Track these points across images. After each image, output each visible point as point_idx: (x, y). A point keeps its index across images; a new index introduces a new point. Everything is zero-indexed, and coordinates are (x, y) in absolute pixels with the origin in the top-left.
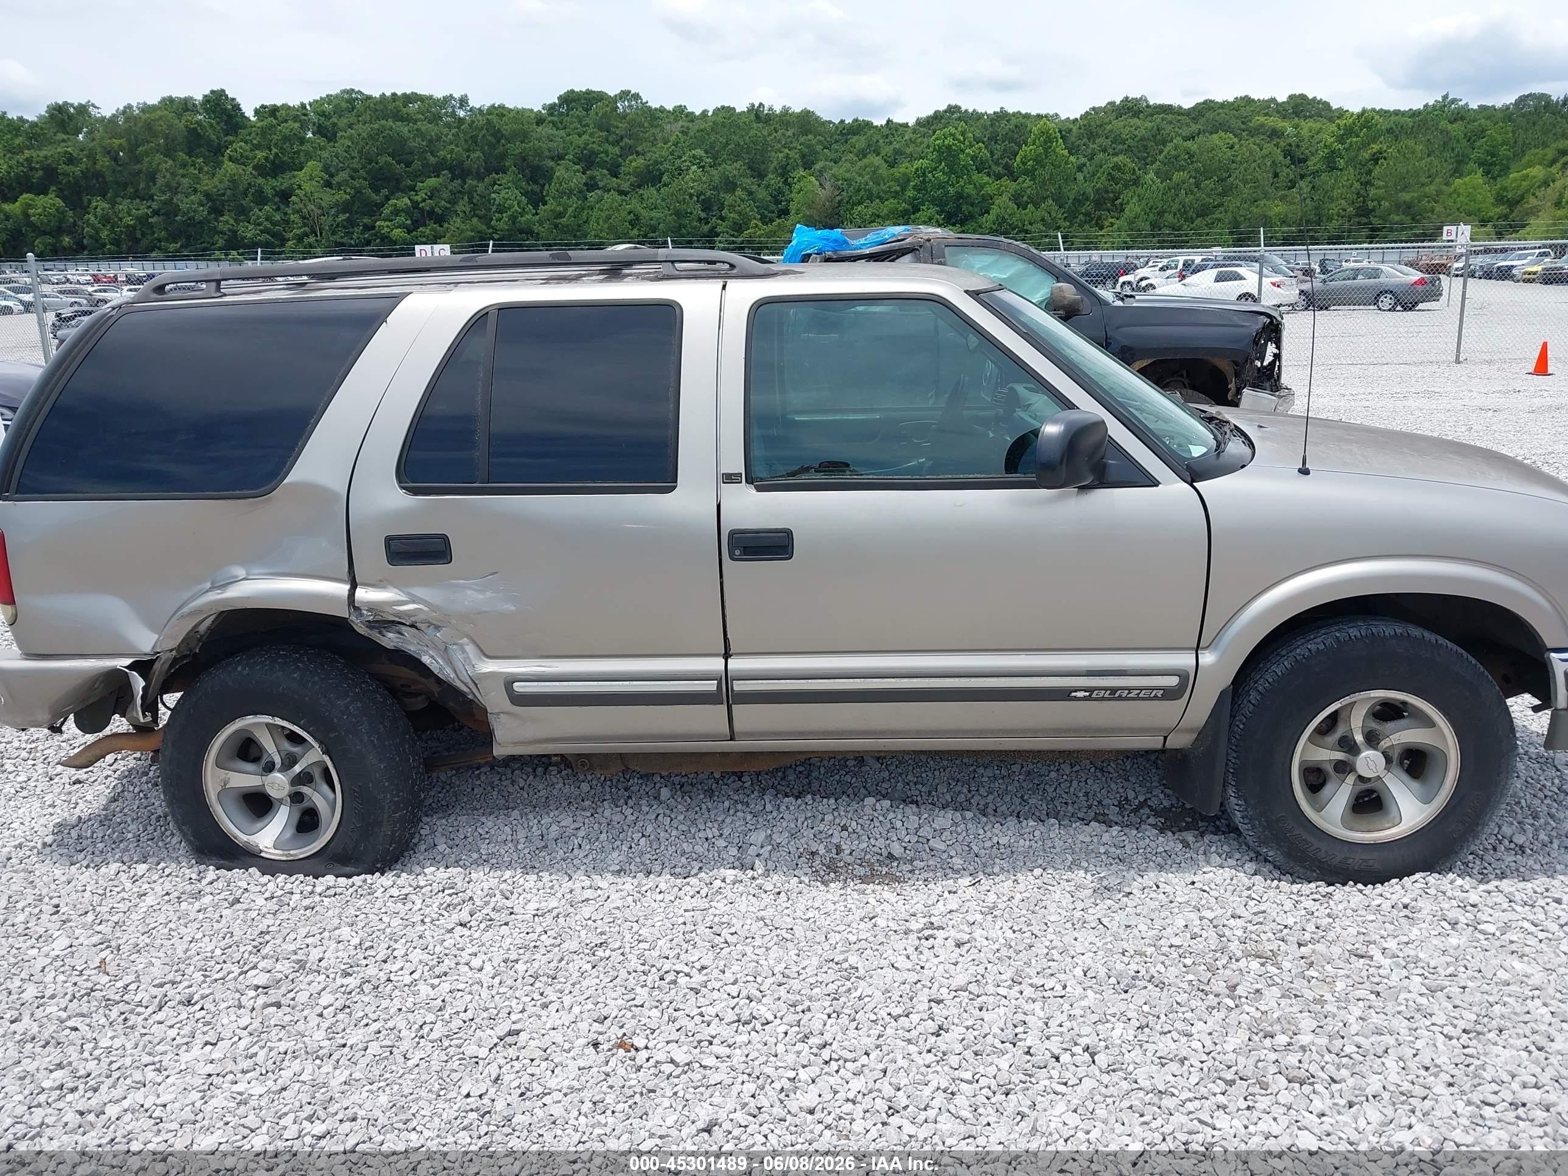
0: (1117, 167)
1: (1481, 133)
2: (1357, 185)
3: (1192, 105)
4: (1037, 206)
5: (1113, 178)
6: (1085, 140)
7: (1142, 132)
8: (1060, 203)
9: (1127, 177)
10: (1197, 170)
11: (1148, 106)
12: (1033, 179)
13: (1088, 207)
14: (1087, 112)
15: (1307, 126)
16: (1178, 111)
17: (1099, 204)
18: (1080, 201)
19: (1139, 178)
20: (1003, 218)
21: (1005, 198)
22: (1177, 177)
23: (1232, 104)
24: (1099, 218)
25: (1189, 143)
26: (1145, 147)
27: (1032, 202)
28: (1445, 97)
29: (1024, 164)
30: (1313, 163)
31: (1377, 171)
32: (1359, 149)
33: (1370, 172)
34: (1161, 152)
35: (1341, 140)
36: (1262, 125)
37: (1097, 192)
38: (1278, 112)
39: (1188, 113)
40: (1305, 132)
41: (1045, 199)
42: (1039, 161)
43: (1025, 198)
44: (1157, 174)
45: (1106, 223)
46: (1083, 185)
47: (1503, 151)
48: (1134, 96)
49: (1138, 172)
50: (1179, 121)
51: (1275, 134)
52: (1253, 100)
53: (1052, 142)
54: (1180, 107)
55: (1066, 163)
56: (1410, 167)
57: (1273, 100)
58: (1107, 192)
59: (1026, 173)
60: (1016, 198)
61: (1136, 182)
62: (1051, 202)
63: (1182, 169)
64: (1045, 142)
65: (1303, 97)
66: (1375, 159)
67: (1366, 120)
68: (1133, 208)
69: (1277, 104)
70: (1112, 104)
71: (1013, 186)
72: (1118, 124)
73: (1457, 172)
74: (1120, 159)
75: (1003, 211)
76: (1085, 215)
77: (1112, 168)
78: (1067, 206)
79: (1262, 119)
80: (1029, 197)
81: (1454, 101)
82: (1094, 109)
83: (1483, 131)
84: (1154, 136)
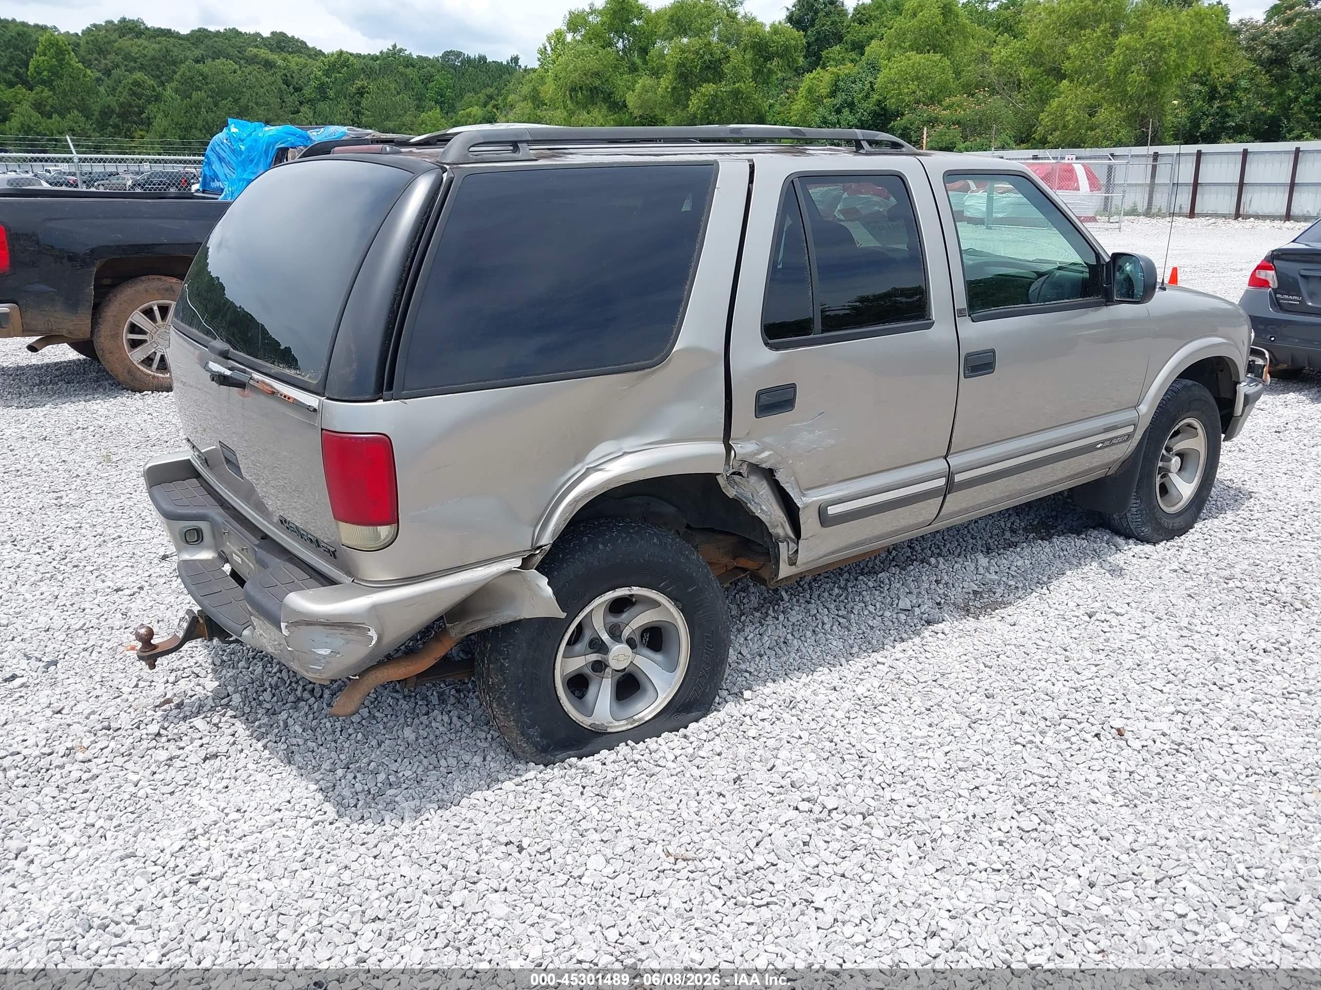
0: (136, 83)
1: (430, 78)
2: (350, 113)
3: (188, 32)
4: (63, 117)
5: (134, 93)
6: (96, 55)
7: (150, 53)
8: (86, 113)
9: (148, 93)
10: (212, 90)
11: (147, 28)
12: (52, 89)
13: (115, 120)
14: (88, 28)
15: (294, 61)
16: (177, 36)
17: (124, 116)
18: (106, 113)
19: (159, 94)
20: (29, 126)
21: (26, 106)
22: (196, 95)
23: (224, 34)
24: (128, 130)
25: (200, 66)
26: (158, 67)
27: (56, 112)
28: (395, 46)
29: (39, 74)
30: (307, 91)
31: (364, 103)
32: (343, 84)
33: (358, 104)
34: (175, 72)
35: (327, 74)
36: (256, 56)
37: (121, 105)
38: (265, 45)
39: (186, 38)
40: (293, 65)
41: (68, 110)
42: (56, 73)
43: (48, 108)
44: (177, 91)
45: (136, 135)
46: (104, 98)
47: (448, 93)
48: (131, 18)
49: (158, 89)
50: (181, 45)
51: (269, 65)
52: (241, 33)
53: (64, 55)
54: (178, 33)
55: (84, 76)
56: (389, 101)
57: (258, 35)
58: (130, 106)
59: (43, 82)
60: (38, 106)
61: (158, 98)
62: (76, 112)
63: (199, 89)
64: (57, 54)
65: (283, 34)
66: (361, 92)
67: (342, 61)
68: (160, 123)
69: (263, 38)
70: (110, 22)
71: (32, 96)
72: (125, 43)
73: (420, 108)
74: (138, 75)
75: (27, 120)
76: (113, 127)
77: (132, 84)
78: (94, 117)
79: (255, 50)
80: (52, 107)
81: (401, 50)
82: (95, 26)
83: (432, 76)
84: (165, 57)
